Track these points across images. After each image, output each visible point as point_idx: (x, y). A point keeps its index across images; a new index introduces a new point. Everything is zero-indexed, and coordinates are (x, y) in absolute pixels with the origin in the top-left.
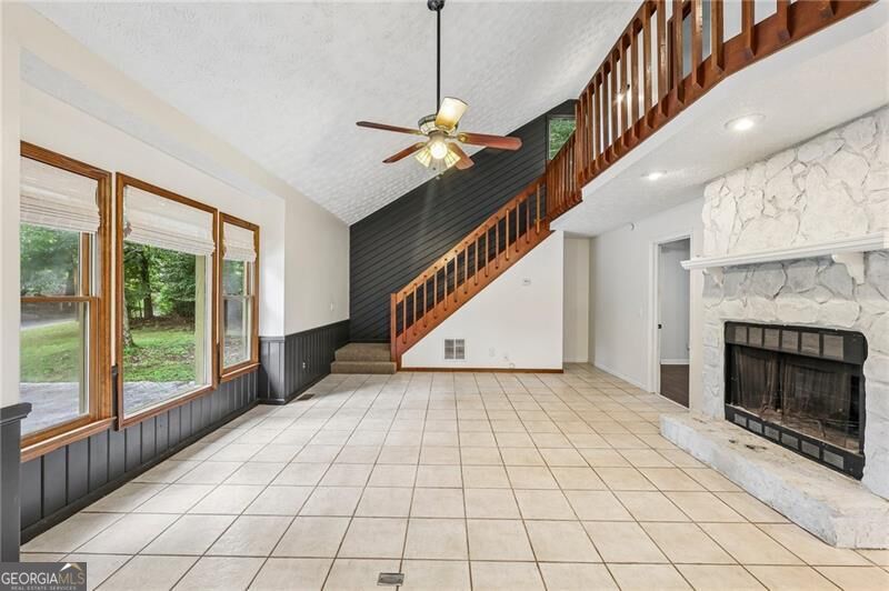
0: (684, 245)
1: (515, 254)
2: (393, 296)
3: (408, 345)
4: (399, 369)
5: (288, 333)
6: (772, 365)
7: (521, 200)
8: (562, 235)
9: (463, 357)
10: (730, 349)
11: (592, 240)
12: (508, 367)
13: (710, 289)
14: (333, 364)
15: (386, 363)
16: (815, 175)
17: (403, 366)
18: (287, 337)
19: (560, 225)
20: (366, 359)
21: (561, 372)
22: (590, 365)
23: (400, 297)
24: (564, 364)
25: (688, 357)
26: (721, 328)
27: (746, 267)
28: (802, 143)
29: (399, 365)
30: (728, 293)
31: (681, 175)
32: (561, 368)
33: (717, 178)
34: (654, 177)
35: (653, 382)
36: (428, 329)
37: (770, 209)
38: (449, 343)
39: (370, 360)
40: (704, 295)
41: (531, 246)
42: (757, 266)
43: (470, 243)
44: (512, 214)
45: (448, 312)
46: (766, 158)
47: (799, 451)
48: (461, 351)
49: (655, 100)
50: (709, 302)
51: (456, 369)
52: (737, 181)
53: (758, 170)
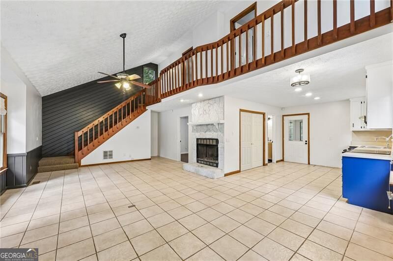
0: (187, 118)
1: (134, 117)
2: (76, 133)
3: (84, 155)
4: (80, 166)
5: (28, 151)
6: (205, 148)
7: (136, 97)
8: (150, 111)
9: (112, 158)
10: (198, 145)
11: (159, 113)
12: (130, 160)
13: (193, 130)
14: (38, 168)
15: (73, 164)
16: (212, 106)
17: (82, 165)
18: (28, 153)
19: (150, 108)
20: (60, 164)
21: (150, 159)
22: (159, 157)
23: (80, 133)
24: (151, 157)
25: (188, 151)
26: (196, 140)
27: (200, 125)
28: (210, 99)
29: (80, 164)
30: (197, 132)
31: (188, 101)
32: (150, 158)
33: (195, 103)
34: (182, 101)
35: (179, 158)
36: (95, 147)
37: (204, 112)
38: (105, 152)
39: (62, 164)
40: (192, 132)
41: (139, 114)
42: (203, 125)
43: (115, 111)
44: (132, 102)
45: (105, 140)
46: (204, 101)
47: (210, 165)
48: (111, 156)
49: (180, 86)
50: (193, 133)
51: (109, 163)
52: (199, 104)
53: (202, 102)
